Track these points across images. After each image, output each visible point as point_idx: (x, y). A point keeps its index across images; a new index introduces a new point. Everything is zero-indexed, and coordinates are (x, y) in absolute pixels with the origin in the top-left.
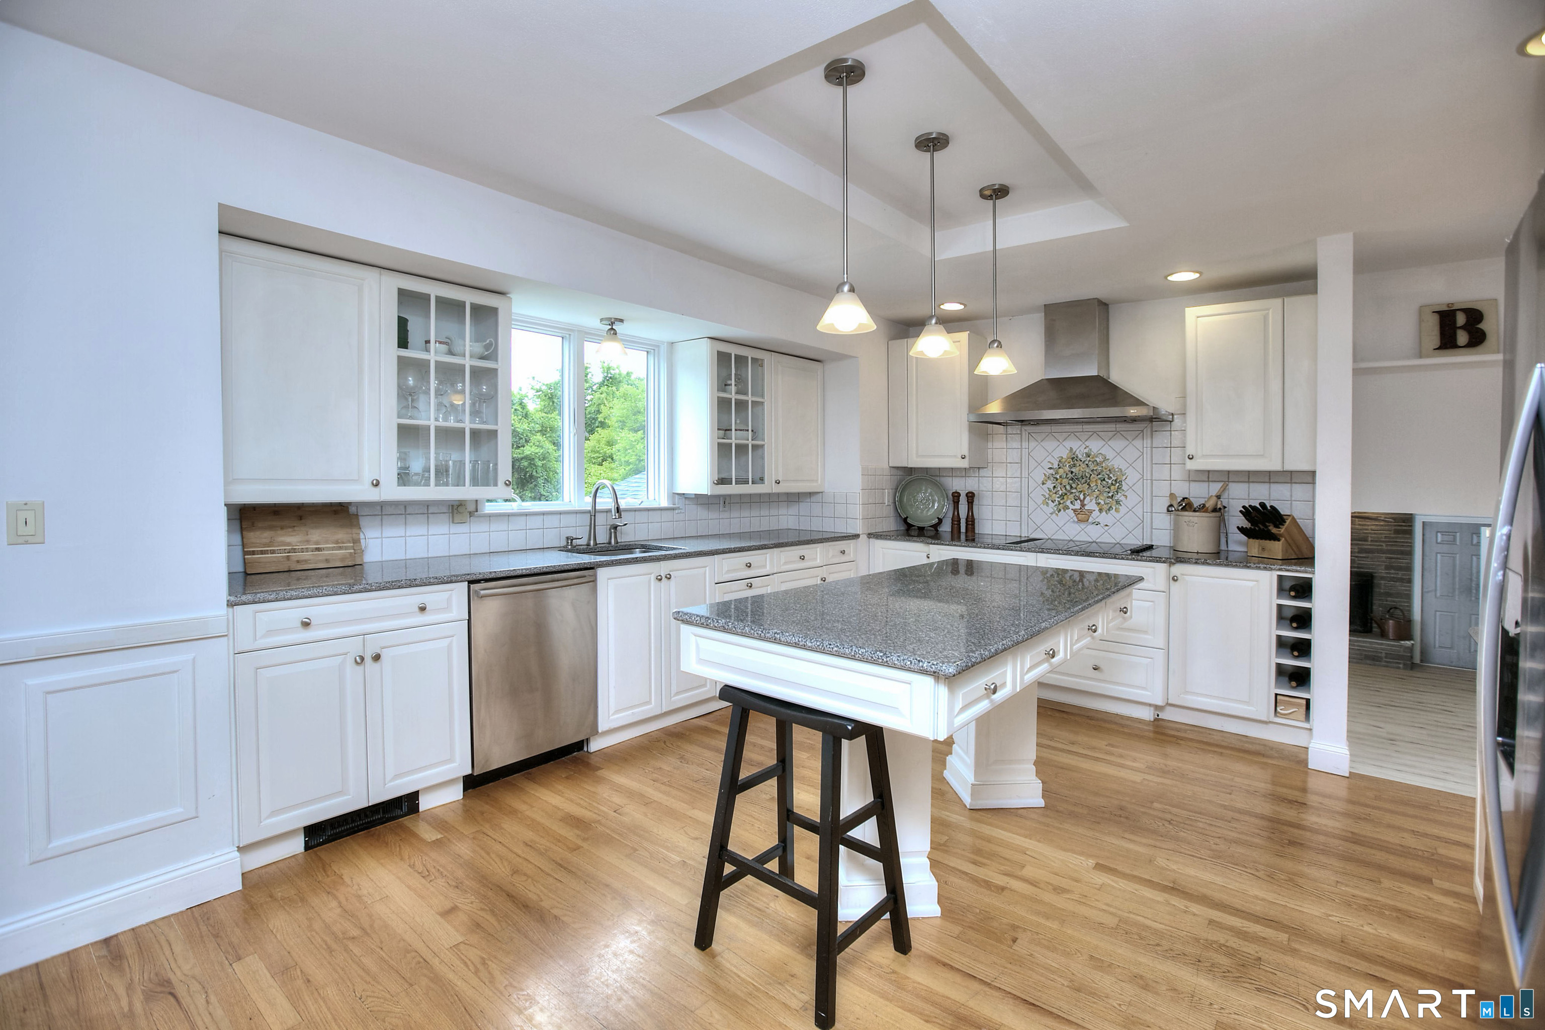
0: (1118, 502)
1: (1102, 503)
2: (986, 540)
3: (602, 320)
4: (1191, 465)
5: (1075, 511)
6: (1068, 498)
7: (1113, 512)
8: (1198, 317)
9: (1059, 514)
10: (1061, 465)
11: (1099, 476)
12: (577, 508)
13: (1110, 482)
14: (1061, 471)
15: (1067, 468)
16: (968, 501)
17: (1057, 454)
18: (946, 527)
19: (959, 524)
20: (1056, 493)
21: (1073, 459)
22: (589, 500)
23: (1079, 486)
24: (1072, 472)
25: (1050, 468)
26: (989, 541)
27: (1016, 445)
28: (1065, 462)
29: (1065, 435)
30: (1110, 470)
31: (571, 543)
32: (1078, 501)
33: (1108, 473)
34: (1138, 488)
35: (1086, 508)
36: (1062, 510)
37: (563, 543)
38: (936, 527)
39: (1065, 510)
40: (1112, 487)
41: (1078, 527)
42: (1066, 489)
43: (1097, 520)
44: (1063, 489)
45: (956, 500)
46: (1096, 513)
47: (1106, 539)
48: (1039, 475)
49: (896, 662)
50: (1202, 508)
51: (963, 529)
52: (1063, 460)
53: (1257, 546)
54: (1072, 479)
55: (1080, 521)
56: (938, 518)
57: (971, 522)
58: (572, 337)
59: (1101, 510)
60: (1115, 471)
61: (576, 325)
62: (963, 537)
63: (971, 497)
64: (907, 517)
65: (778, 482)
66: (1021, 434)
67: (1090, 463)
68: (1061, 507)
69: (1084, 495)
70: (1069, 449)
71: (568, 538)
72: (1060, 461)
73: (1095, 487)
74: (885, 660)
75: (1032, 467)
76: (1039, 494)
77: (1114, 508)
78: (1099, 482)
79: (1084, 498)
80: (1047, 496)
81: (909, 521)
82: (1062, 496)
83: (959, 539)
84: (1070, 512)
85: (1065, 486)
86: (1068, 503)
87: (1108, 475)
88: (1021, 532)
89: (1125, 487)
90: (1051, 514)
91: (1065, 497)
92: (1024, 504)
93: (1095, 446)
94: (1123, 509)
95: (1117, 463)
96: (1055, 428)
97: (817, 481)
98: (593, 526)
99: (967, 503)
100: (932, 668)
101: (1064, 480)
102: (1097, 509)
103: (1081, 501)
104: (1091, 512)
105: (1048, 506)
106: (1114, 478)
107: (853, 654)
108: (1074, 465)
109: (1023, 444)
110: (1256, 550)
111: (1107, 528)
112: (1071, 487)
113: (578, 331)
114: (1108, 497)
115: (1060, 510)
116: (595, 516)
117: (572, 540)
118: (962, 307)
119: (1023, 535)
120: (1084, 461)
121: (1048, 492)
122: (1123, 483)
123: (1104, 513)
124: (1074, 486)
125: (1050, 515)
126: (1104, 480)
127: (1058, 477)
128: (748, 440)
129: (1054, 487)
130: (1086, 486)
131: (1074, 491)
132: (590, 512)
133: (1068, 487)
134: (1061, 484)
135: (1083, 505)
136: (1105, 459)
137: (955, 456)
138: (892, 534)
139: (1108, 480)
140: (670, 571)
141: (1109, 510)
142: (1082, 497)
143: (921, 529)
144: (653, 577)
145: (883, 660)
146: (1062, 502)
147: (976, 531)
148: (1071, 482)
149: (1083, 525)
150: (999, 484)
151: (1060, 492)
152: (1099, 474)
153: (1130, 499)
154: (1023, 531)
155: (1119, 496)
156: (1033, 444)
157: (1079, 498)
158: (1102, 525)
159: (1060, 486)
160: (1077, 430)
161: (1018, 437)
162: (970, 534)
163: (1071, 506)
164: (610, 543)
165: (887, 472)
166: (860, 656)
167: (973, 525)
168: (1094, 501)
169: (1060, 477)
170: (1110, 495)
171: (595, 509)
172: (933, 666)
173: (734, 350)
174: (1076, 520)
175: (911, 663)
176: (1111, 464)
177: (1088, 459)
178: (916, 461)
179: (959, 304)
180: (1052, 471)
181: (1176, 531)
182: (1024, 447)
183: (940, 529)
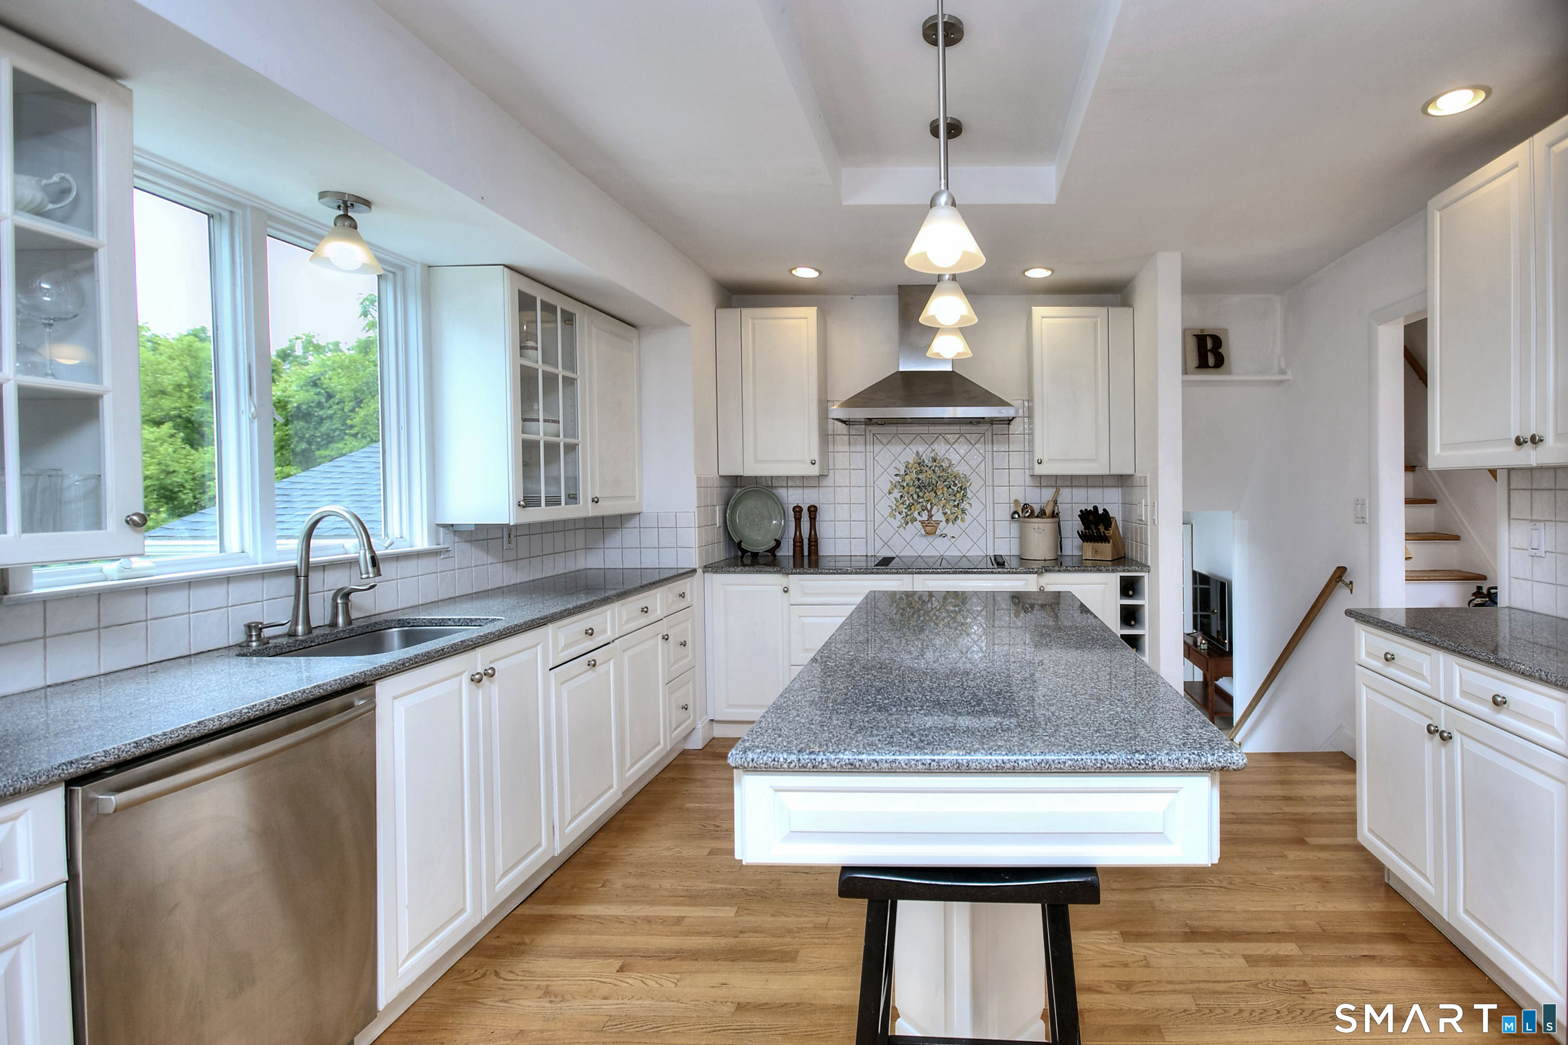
0: (963, 511)
1: (949, 512)
2: (828, 564)
3: (322, 195)
4: (1039, 470)
5: (922, 522)
6: (915, 508)
7: (959, 522)
8: (1043, 317)
9: (907, 527)
10: (908, 471)
11: (946, 483)
12: (260, 565)
13: (956, 489)
14: (908, 478)
15: (914, 475)
16: (810, 517)
17: (903, 459)
18: (786, 550)
19: (802, 546)
20: (903, 503)
21: (919, 464)
22: (295, 544)
23: (926, 495)
24: (919, 479)
25: (897, 475)
26: (832, 564)
27: (860, 448)
28: (911, 468)
29: (911, 437)
30: (955, 477)
31: (259, 635)
32: (926, 511)
33: (953, 479)
34: (981, 494)
35: (934, 518)
36: (910, 523)
37: (241, 638)
38: (773, 551)
39: (912, 523)
40: (958, 495)
41: (925, 541)
42: (913, 498)
43: (944, 532)
44: (910, 499)
45: (798, 516)
46: (943, 524)
47: (954, 552)
48: (884, 483)
49: (1167, 764)
50: (1042, 514)
51: (806, 553)
52: (910, 466)
53: (1090, 549)
54: (919, 487)
55: (928, 534)
56: (775, 540)
57: (814, 542)
58: (238, 220)
59: (947, 521)
60: (960, 477)
61: (250, 195)
62: (806, 560)
63: (813, 511)
64: (741, 541)
65: (595, 501)
66: (865, 435)
67: (937, 468)
68: (908, 520)
69: (931, 504)
70: (915, 452)
71: (249, 627)
72: (906, 467)
73: (941, 495)
74: (1150, 764)
75: (877, 474)
76: (886, 503)
77: (960, 517)
78: (945, 489)
79: (932, 508)
80: (894, 507)
81: (743, 546)
82: (909, 507)
83: (802, 566)
84: (918, 524)
85: (912, 495)
86: (916, 514)
87: (954, 482)
88: (867, 550)
89: (969, 495)
90: (899, 527)
91: (913, 507)
92: (870, 518)
93: (941, 449)
94: (968, 518)
95: (961, 469)
96: (901, 429)
97: (634, 497)
98: (302, 596)
99: (809, 519)
100: (1220, 762)
101: (911, 488)
102: (944, 519)
103: (928, 511)
104: (938, 522)
105: (895, 518)
106: (959, 485)
107: (1099, 765)
108: (921, 472)
109: (868, 447)
110: (1090, 554)
111: (954, 539)
112: (919, 496)
113: (253, 208)
114: (954, 506)
115: (908, 523)
116: (306, 576)
117: (261, 629)
118: (816, 274)
119: (869, 554)
120: (931, 467)
121: (895, 502)
122: (968, 490)
123: (951, 523)
124: (921, 494)
125: (897, 529)
126: (950, 487)
127: (905, 485)
128: (559, 436)
129: (901, 496)
130: (933, 494)
131: (921, 500)
132: (295, 571)
133: (915, 496)
134: (908, 493)
135: (930, 516)
136: (951, 465)
137: (803, 461)
138: (722, 564)
139: (953, 487)
140: (491, 662)
141: (955, 520)
142: (929, 507)
143: (755, 555)
144: (465, 678)
145: (1147, 764)
146: (909, 513)
147: (821, 554)
148: (918, 490)
149: (930, 539)
150: (842, 495)
151: (908, 502)
152: (945, 481)
153: (974, 508)
154: (869, 550)
155: (964, 505)
156: (878, 448)
157: (926, 509)
158: (949, 537)
159: (907, 495)
160: (923, 432)
161: (861, 439)
162: (813, 557)
163: (919, 518)
164: (334, 624)
165: (717, 483)
166: (1111, 766)
167: (816, 546)
168: (941, 511)
169: (907, 485)
170: (956, 503)
171: (309, 561)
172: (1221, 759)
173: (540, 294)
174: (924, 533)
175: (1189, 761)
176: (957, 469)
177: (935, 464)
178: (752, 469)
179: (813, 271)
180: (898, 479)
181: (1023, 539)
182: (868, 450)
183: (779, 553)
